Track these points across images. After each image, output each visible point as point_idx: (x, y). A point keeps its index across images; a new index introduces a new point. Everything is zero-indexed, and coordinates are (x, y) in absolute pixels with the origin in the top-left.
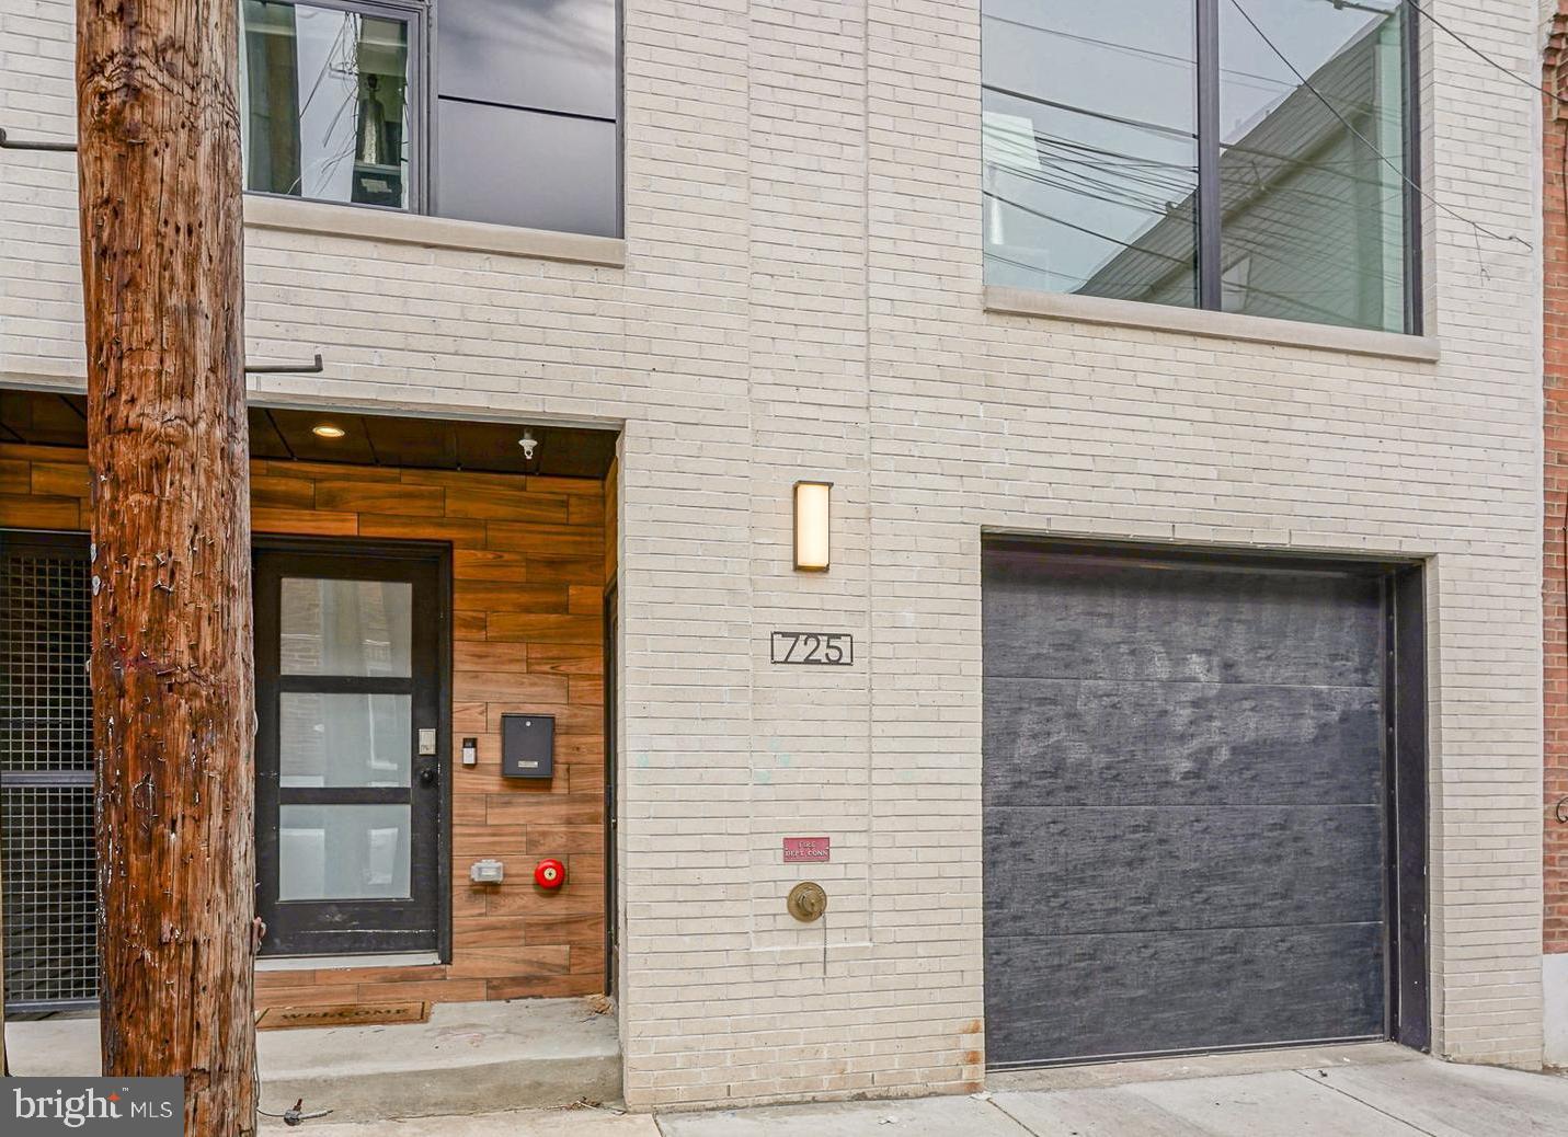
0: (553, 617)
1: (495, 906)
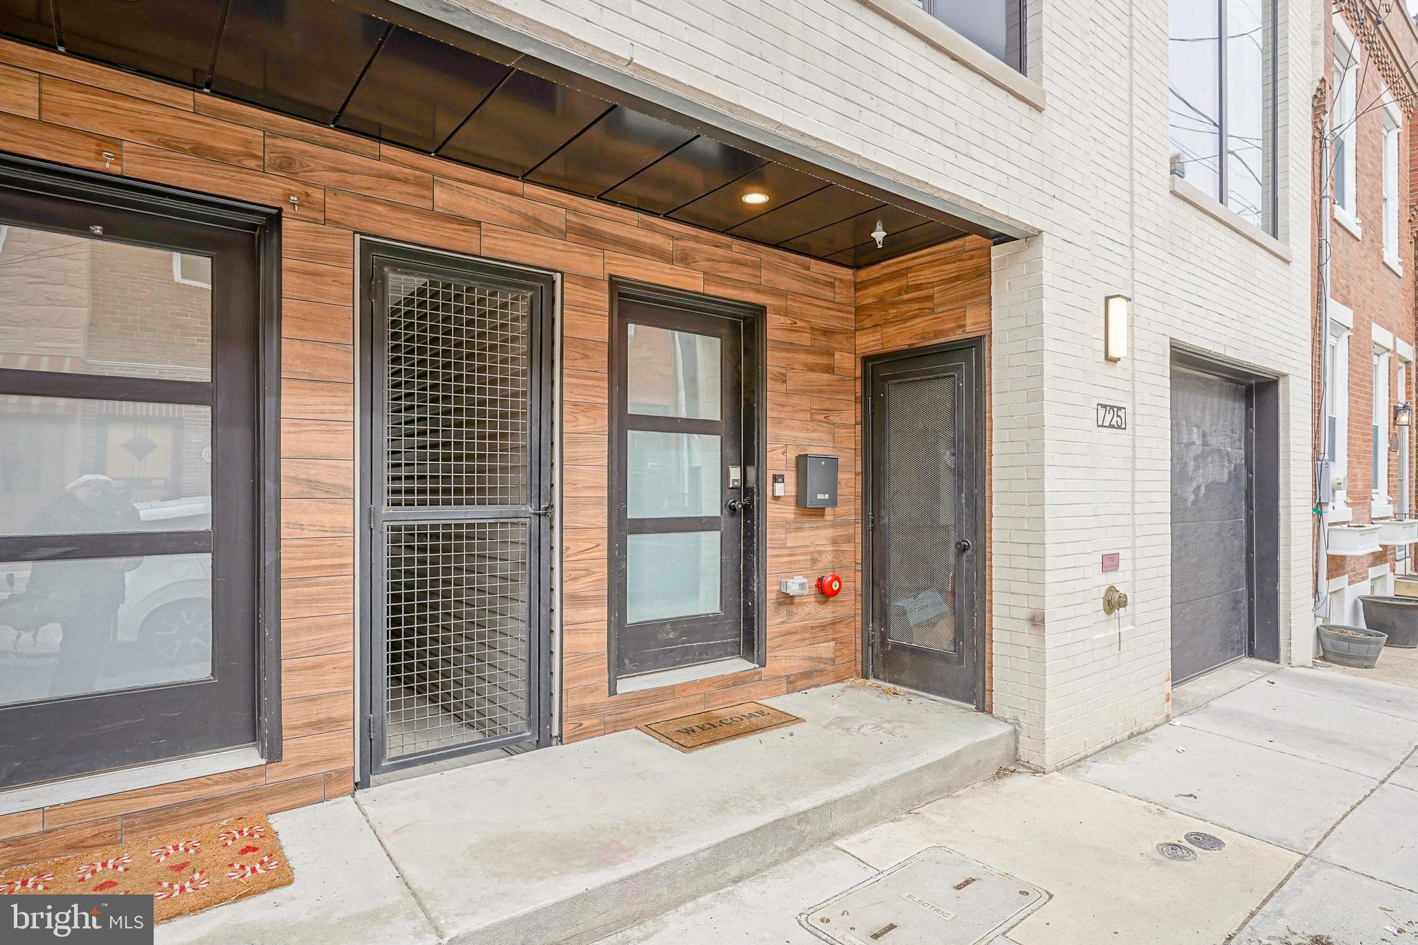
0: (826, 376)
1: (790, 614)
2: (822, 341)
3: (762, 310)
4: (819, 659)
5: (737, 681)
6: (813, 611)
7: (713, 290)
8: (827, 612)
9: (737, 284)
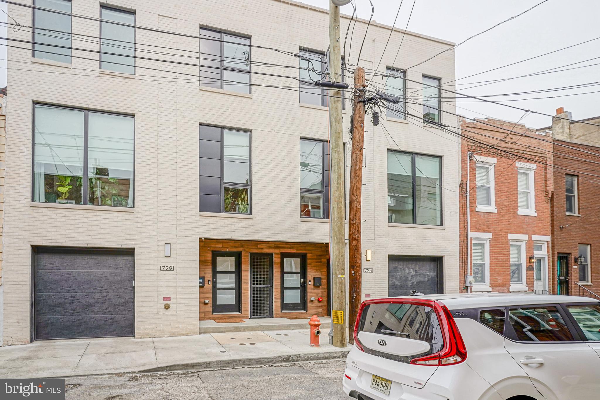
0: (320, 263)
1: (312, 304)
2: (319, 257)
3: (307, 253)
4: (318, 312)
5: (302, 313)
6: (316, 303)
7: (297, 252)
8: (320, 304)
9: (302, 250)
